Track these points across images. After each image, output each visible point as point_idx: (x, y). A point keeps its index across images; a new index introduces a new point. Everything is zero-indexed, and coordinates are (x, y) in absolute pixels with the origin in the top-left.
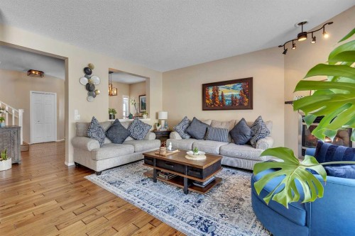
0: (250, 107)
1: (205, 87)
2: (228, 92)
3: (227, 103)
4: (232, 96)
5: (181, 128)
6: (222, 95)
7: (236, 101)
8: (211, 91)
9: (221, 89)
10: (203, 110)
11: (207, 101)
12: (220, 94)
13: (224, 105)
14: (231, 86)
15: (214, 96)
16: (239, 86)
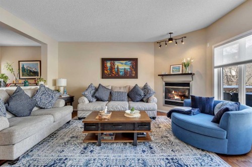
0: (136, 77)
1: (104, 61)
2: (122, 66)
3: (121, 74)
4: (125, 69)
5: (89, 93)
6: (118, 68)
7: (127, 73)
8: (108, 64)
9: (117, 64)
10: (102, 78)
11: (106, 72)
12: (116, 67)
13: (119, 75)
14: (124, 62)
15: (112, 68)
16: (129, 63)
